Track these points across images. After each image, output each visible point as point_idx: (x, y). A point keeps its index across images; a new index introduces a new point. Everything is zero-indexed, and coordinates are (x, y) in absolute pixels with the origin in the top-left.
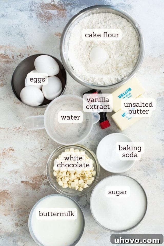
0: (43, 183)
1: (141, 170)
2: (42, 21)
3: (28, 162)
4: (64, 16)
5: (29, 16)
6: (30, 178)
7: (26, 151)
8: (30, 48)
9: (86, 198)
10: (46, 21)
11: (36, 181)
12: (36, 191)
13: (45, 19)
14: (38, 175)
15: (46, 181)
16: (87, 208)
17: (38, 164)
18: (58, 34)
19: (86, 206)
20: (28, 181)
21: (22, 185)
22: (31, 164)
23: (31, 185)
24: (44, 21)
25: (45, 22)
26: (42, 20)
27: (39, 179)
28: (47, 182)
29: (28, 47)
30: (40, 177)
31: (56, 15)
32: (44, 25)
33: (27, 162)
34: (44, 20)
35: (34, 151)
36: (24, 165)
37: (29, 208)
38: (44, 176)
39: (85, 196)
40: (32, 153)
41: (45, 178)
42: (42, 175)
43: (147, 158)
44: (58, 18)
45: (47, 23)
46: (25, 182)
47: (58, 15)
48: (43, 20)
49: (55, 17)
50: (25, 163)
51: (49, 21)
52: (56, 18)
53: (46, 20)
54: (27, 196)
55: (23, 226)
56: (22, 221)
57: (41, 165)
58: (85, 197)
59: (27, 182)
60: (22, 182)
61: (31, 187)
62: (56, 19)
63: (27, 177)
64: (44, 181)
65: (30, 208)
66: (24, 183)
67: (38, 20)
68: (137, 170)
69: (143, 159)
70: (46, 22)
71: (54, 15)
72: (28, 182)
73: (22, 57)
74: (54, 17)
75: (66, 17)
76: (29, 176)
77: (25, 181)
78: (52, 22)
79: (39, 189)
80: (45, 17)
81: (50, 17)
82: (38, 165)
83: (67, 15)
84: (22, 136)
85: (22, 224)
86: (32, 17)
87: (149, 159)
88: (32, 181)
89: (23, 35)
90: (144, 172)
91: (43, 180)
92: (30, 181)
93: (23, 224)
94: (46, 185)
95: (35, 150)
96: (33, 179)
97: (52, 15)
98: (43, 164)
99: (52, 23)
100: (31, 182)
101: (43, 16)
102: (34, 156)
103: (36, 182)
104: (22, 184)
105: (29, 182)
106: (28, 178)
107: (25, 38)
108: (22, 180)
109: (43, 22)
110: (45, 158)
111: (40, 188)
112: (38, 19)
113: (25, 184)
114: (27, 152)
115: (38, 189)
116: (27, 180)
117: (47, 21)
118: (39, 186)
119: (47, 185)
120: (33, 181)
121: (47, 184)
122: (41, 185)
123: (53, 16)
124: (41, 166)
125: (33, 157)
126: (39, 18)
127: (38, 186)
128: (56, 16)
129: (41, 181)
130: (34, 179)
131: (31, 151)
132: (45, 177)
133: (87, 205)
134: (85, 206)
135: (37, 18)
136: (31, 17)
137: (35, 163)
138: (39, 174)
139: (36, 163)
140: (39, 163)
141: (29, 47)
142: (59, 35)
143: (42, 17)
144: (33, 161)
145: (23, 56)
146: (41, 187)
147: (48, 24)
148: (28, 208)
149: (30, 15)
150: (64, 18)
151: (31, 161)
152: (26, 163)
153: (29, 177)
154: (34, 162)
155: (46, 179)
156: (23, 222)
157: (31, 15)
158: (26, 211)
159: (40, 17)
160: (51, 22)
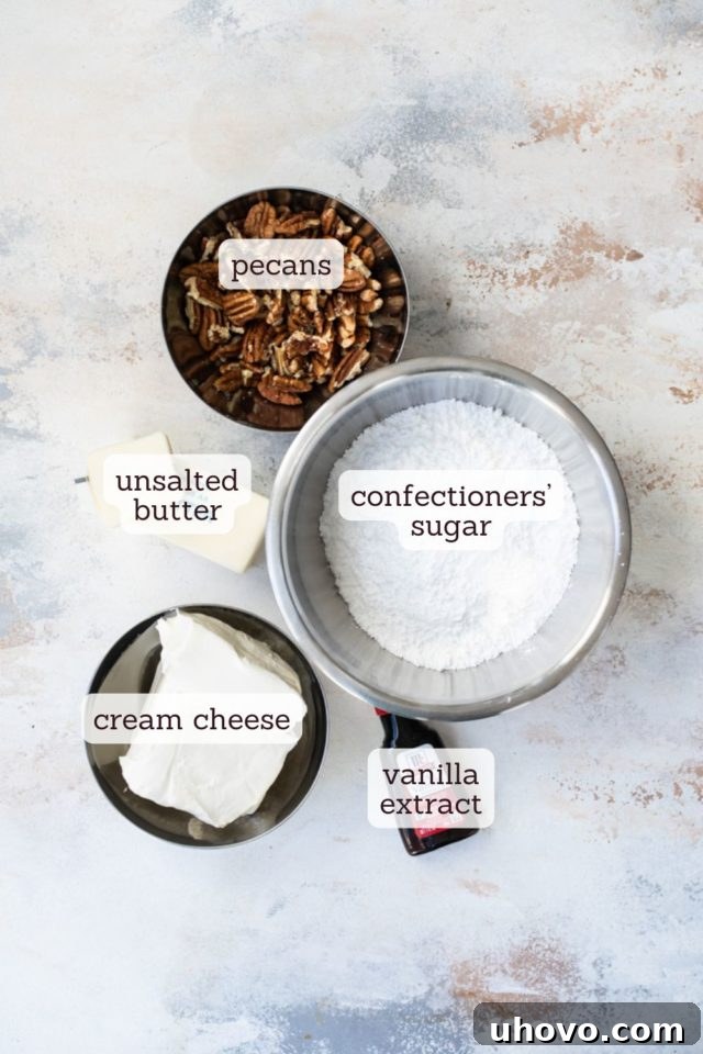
0: (550, 253)
1: (126, 310)
2: (554, 944)
3: (612, 341)
4: (460, 967)
5: (610, 966)
6: (604, 271)
7: (622, 388)
8: (604, 832)
9: (363, 189)
10: (537, 945)
11: (580, 261)
12: (576, 219)
13: (540, 956)
14: (568, 284)
15: (536, 262)
16: (358, 143)
17: (572, 331)
18: (486, 892)
19: (363, 152)
20: (612, 261)
21: (637, 244)
22: (601, 335)
23: (600, 242)
24: (547, 947)
25: (541, 943)
26: (553, 952)
27: (566, 270)
28: (530, 255)
29: (615, 837)
30: (561, 278)
31: (496, 971)
32: (547, 928)
33: (616, 342)
34: (546, 950)
35: (587, 389)
36: (629, 328)
37: (608, 142)
38: (545, 284)
39: (366, 198)
40: (594, 381)
41: (540, 275)
42: (550, 286)
43: (104, 359)
44: (485, 958)
45: (534, 939)
46: (625, 257)
47: (485, 972)
48: (549, 949)
49: (499, 961)
50: (625, 338)
51: (526, 945)
52: (495, 959)
53: (534, 949)
54: (615, 197)
55: (632, 69)
56: (636, 90)
57: (555, 329)
58: (366, 191)
59: (618, 258)
60: (636, 256)
61: (599, 236)
62: (492, 956)
63: (614, 277)
64: (542, 260)
65: (604, 145)
66: (627, 252)
67: (573, 952)
68: (144, 310)
69: (122, 355)
70: (538, 942)
71: (504, 971)
72: (613, 255)
73: (639, 791)
74: (502, 965)
75: (451, 963)
76: (608, 281)
77: (624, 260)
78: (512, 945)
79: (564, 228)
80: (543, 963)
81: (519, 962)
82: (567, 330)
83: (448, 972)
84: (639, 453)
85: (636, 74)
86: (599, 962)
87: (94, 355)
88: (596, 259)
89: (637, 887)
90: (113, 301)
91: (547, 262)
92: (605, 259)
93: (634, 76)
94: (537, 243)
95: (584, 395)
96: (589, 269)
97: (510, 970)
98: (547, 334)
99: (509, 940)
100: (599, 257)
101: (550, 968)
102: (587, 367)
103: (577, 257)
104: (637, 246)
105: (608, 256)
106: (611, 273)
107: (628, 872)
108: (639, 262)
109: (549, 941)
110: (540, 360)
111: (562, 232)
112: (569, 955)
113: (623, 247)
114: (616, 384)
115: (569, 228)
116: (617, 264)
117: (534, 945)
118: (566, 240)
119: (532, 245)
120: (591, 260)
121: (531, 249)
122: (558, 244)
123: (507, 966)
124: (557, 326)
125: (590, 364)
126: (568, 959)
127: (569, 240)
128: (492, 969)
129: (557, 261)
130: (587, 266)
131: (598, 388)
132: (538, 279)
133: (360, 158)
134: (366, 155)
135: (575, 958)
136: (602, 963)
137: (581, 338)
138: (566, 290)
139: (579, 336)
140: (565, 336)
141: (611, 834)
142: (481, 888)
143: (554, 964)
144: (593, 345)
145: (634, 794)
146: (557, 233)
147: (530, 931)
148: (610, 145)
149: (606, 971)
150: (461, 961)
151: (600, 344)
152: (619, 335)
153: (610, 277)
154: (587, 340)
155: (536, 267)
156: (631, 85)
157: (604, 971)
158: (621, 130)
159: (561, 965)
160: (516, 941)
